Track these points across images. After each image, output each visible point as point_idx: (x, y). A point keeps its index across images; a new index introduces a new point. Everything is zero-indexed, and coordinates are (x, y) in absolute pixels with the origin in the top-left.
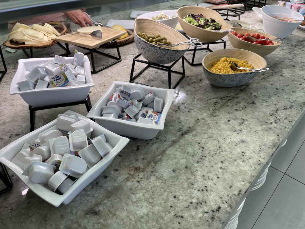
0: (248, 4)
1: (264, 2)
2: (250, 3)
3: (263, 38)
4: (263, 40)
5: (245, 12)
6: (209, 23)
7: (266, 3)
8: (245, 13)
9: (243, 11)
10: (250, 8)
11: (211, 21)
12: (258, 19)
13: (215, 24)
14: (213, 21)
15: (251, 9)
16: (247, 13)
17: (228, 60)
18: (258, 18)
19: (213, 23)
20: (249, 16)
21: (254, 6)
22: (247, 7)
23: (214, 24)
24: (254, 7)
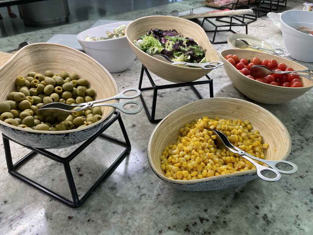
0: (262, 7)
1: (284, 4)
2: (264, 6)
3: (283, 68)
4: (283, 72)
5: (257, 18)
6: (181, 48)
7: (287, 5)
8: (257, 20)
9: (255, 18)
10: (264, 13)
11: (187, 43)
12: (276, 29)
13: (194, 49)
14: (191, 43)
15: (266, 15)
16: (259, 21)
17: (211, 125)
18: (276, 27)
19: (190, 46)
20: (263, 25)
21: (271, 10)
22: (261, 11)
23: (192, 49)
24: (271, 12)
